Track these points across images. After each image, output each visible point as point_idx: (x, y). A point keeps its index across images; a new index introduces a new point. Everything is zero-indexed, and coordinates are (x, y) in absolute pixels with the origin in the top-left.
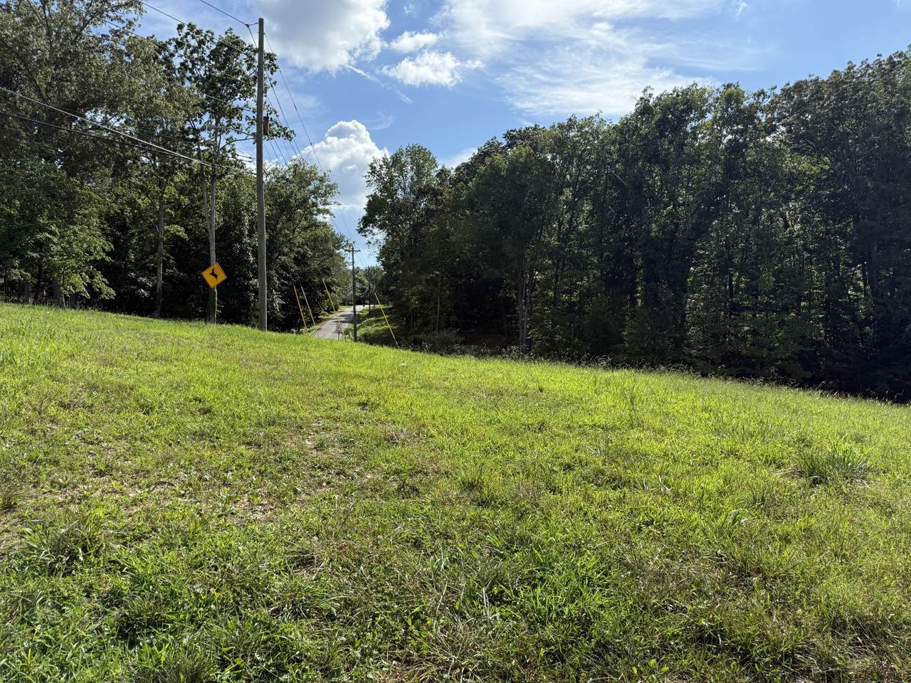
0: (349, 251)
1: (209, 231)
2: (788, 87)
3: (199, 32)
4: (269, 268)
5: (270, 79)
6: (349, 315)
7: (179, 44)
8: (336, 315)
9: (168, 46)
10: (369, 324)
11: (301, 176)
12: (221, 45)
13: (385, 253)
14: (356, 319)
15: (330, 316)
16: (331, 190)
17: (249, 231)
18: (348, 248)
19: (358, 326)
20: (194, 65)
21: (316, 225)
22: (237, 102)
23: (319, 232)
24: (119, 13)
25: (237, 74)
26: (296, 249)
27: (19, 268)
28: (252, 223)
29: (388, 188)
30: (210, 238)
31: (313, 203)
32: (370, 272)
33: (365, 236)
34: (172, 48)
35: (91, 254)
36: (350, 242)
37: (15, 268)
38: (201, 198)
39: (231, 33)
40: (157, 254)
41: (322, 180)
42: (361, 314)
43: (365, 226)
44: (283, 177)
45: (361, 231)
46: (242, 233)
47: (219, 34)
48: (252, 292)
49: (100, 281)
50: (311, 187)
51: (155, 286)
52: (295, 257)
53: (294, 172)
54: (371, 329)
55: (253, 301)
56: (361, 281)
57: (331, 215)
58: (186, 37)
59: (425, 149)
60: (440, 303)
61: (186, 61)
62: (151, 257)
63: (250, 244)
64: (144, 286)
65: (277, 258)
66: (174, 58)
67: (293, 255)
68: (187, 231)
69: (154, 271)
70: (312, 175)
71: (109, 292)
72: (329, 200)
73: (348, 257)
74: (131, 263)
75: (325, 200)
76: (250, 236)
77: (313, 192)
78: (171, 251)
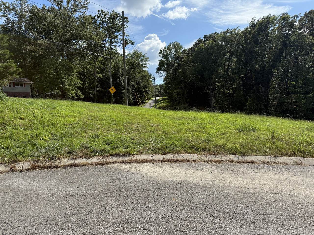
0: (153, 79)
1: (110, 75)
2: (306, 13)
3: (104, 12)
4: (128, 86)
5: (127, 25)
6: (154, 101)
7: (99, 17)
8: (150, 101)
9: (95, 18)
10: (161, 103)
11: (137, 55)
12: (111, 16)
13: (166, 79)
14: (156, 102)
15: (148, 101)
16: (147, 59)
18: (153, 78)
19: (157, 104)
20: (103, 23)
21: (143, 71)
22: (117, 34)
23: (144, 74)
24: (81, 10)
25: (116, 25)
26: (136, 80)
27: (57, 90)
28: (122, 72)
29: (166, 57)
30: (110, 78)
31: (141, 64)
32: (161, 86)
33: (158, 74)
34: (96, 18)
35: (76, 85)
36: (154, 76)
37: (56, 90)
38: (107, 65)
39: (114, 11)
40: (95, 84)
41: (144, 56)
42: (158, 100)
44: (132, 56)
45: (157, 72)
46: (120, 76)
47: (110, 12)
48: (123, 94)
49: (79, 92)
50: (141, 59)
51: (94, 94)
52: (136, 82)
53: (135, 54)
54: (161, 105)
55: (123, 97)
56: (158, 89)
57: (147, 68)
58: (100, 14)
60: (184, 96)
61: (101, 22)
62: (93, 84)
63: (122, 79)
64: (91, 93)
65: (131, 83)
66: (97, 22)
67: (135, 82)
68: (103, 76)
69: (94, 89)
70: (141, 55)
71: (82, 96)
72: (146, 63)
73: (153, 81)
74: (87, 86)
75: (145, 63)
76: (122, 76)
77: (141, 61)
78: (98, 82)
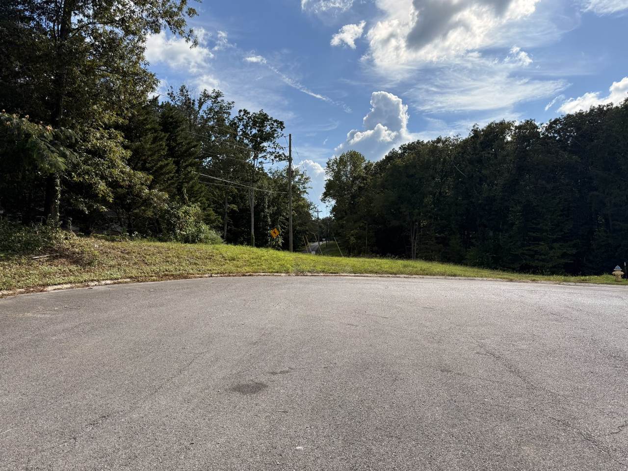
0: (315, 211)
1: (251, 207)
3: (248, 113)
5: (281, 133)
13: (334, 209)
16: (307, 180)
17: (268, 206)
21: (300, 199)
22: (264, 144)
23: (301, 203)
28: (269, 202)
29: (337, 176)
30: (251, 211)
31: (298, 188)
32: (325, 221)
33: (325, 202)
36: (316, 206)
39: (262, 112)
40: (224, 220)
41: (302, 175)
43: (325, 197)
44: (281, 175)
45: (322, 200)
46: (264, 207)
50: (296, 180)
53: (287, 172)
57: (307, 193)
58: (243, 116)
59: (358, 153)
62: (221, 221)
63: (268, 212)
68: (238, 207)
70: (297, 173)
72: (306, 185)
75: (304, 186)
76: (268, 208)
77: (298, 182)
78: (231, 217)
